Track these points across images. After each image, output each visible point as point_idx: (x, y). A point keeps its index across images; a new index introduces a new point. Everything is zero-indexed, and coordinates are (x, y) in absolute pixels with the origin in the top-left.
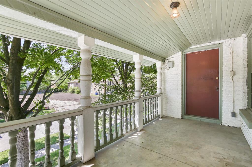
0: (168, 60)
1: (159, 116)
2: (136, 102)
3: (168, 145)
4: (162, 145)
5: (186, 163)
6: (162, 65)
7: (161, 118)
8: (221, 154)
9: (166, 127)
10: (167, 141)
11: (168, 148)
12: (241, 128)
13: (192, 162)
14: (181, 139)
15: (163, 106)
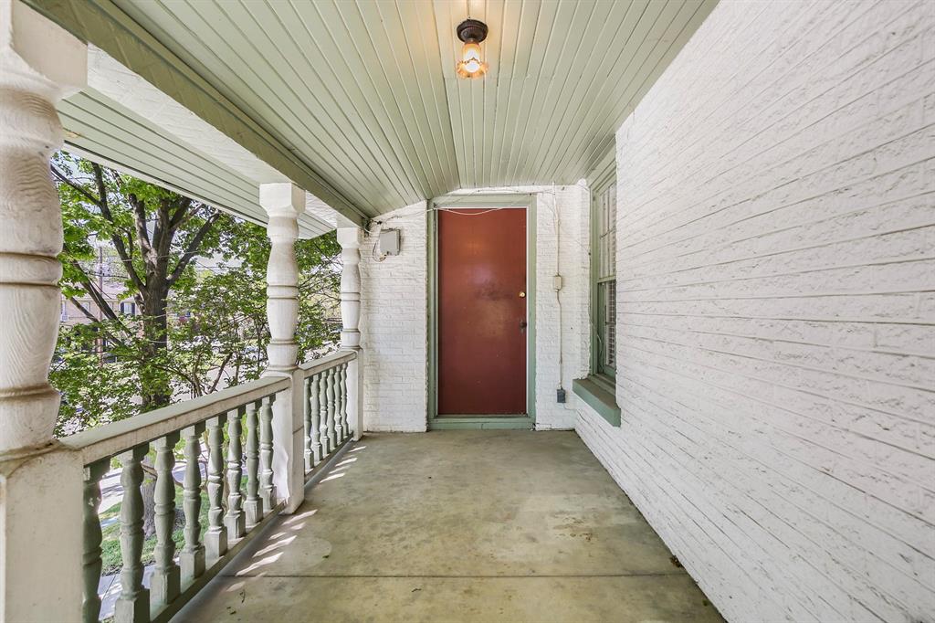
0: (380, 223)
1: (352, 435)
2: (279, 391)
3: (424, 536)
4: (405, 543)
5: (502, 575)
6: (361, 242)
7: (360, 440)
8: (568, 513)
9: (389, 470)
10: (413, 520)
11: (428, 547)
12: (577, 430)
13: (515, 562)
14: (455, 500)
15: (365, 395)
